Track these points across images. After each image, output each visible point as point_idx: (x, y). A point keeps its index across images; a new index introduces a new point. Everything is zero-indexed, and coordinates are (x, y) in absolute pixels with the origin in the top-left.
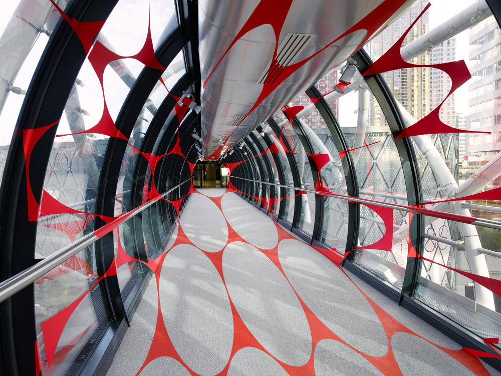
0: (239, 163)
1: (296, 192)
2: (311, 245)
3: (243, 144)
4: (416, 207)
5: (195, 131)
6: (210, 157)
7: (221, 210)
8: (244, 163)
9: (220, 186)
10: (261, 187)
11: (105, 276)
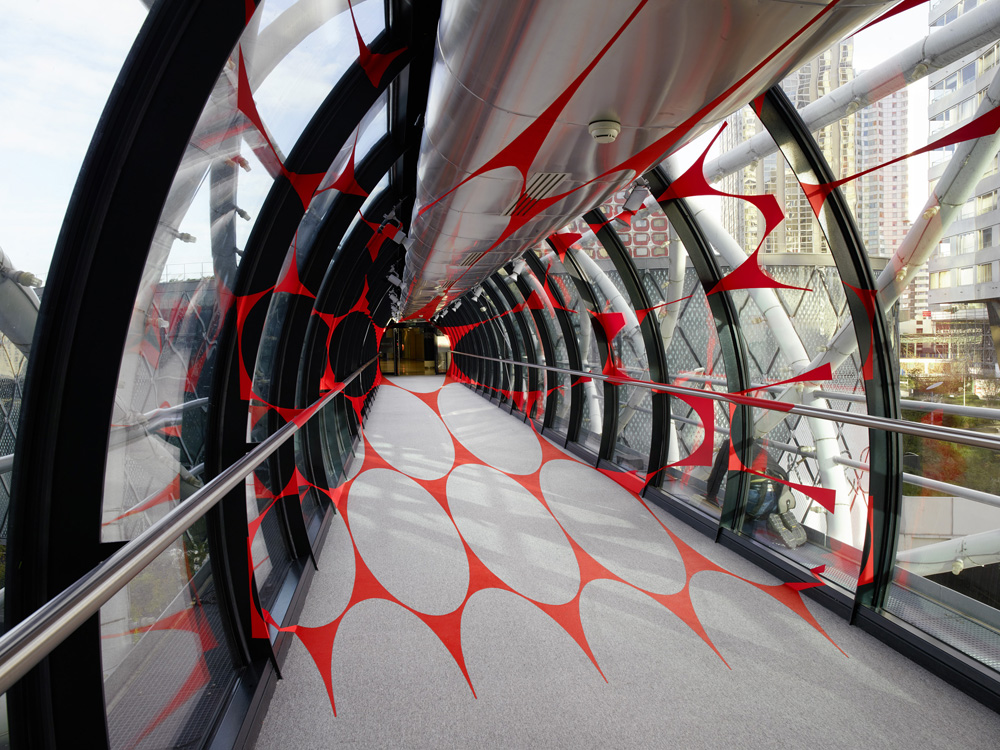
0: (471, 327)
1: (574, 378)
2: (597, 468)
3: (480, 291)
4: (739, 395)
5: (392, 269)
6: (415, 316)
7: (439, 414)
8: (480, 326)
9: (433, 371)
10: (513, 371)
11: (282, 495)
